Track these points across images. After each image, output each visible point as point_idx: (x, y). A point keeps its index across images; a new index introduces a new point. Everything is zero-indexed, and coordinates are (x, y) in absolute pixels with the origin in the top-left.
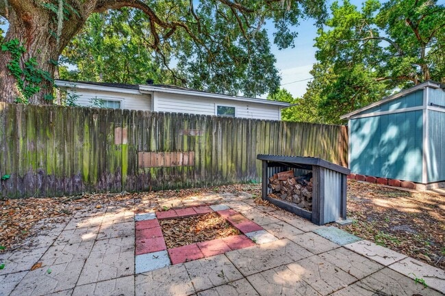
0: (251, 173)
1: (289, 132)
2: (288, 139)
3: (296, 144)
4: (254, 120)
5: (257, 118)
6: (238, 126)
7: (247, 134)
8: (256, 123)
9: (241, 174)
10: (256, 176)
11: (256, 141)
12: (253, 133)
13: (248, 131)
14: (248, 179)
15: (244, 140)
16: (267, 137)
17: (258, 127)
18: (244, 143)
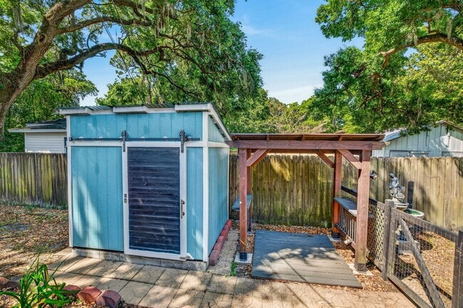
0: (38, 199)
6: (27, 159)
7: (35, 166)
8: (40, 156)
9: (33, 199)
10: (43, 202)
11: (41, 172)
12: (39, 165)
13: (34, 164)
14: (36, 203)
15: (33, 171)
16: (50, 169)
17: (42, 159)
18: (33, 174)
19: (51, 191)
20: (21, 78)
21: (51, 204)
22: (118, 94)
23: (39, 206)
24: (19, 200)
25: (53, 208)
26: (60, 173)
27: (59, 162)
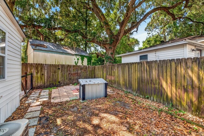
0: (130, 88)
1: (148, 68)
2: (148, 72)
3: (154, 77)
4: (131, 63)
5: (132, 62)
6: (125, 66)
7: (128, 70)
8: (132, 64)
9: (127, 88)
10: (132, 91)
11: (132, 74)
12: (131, 69)
13: (129, 69)
14: (129, 91)
15: (128, 73)
16: (136, 72)
17: (133, 67)
18: (128, 74)
19: (137, 85)
20: (119, 35)
21: (136, 93)
22: (148, 44)
23: (130, 92)
24: (121, 87)
25: (137, 95)
26: (143, 74)
27: (143, 68)
